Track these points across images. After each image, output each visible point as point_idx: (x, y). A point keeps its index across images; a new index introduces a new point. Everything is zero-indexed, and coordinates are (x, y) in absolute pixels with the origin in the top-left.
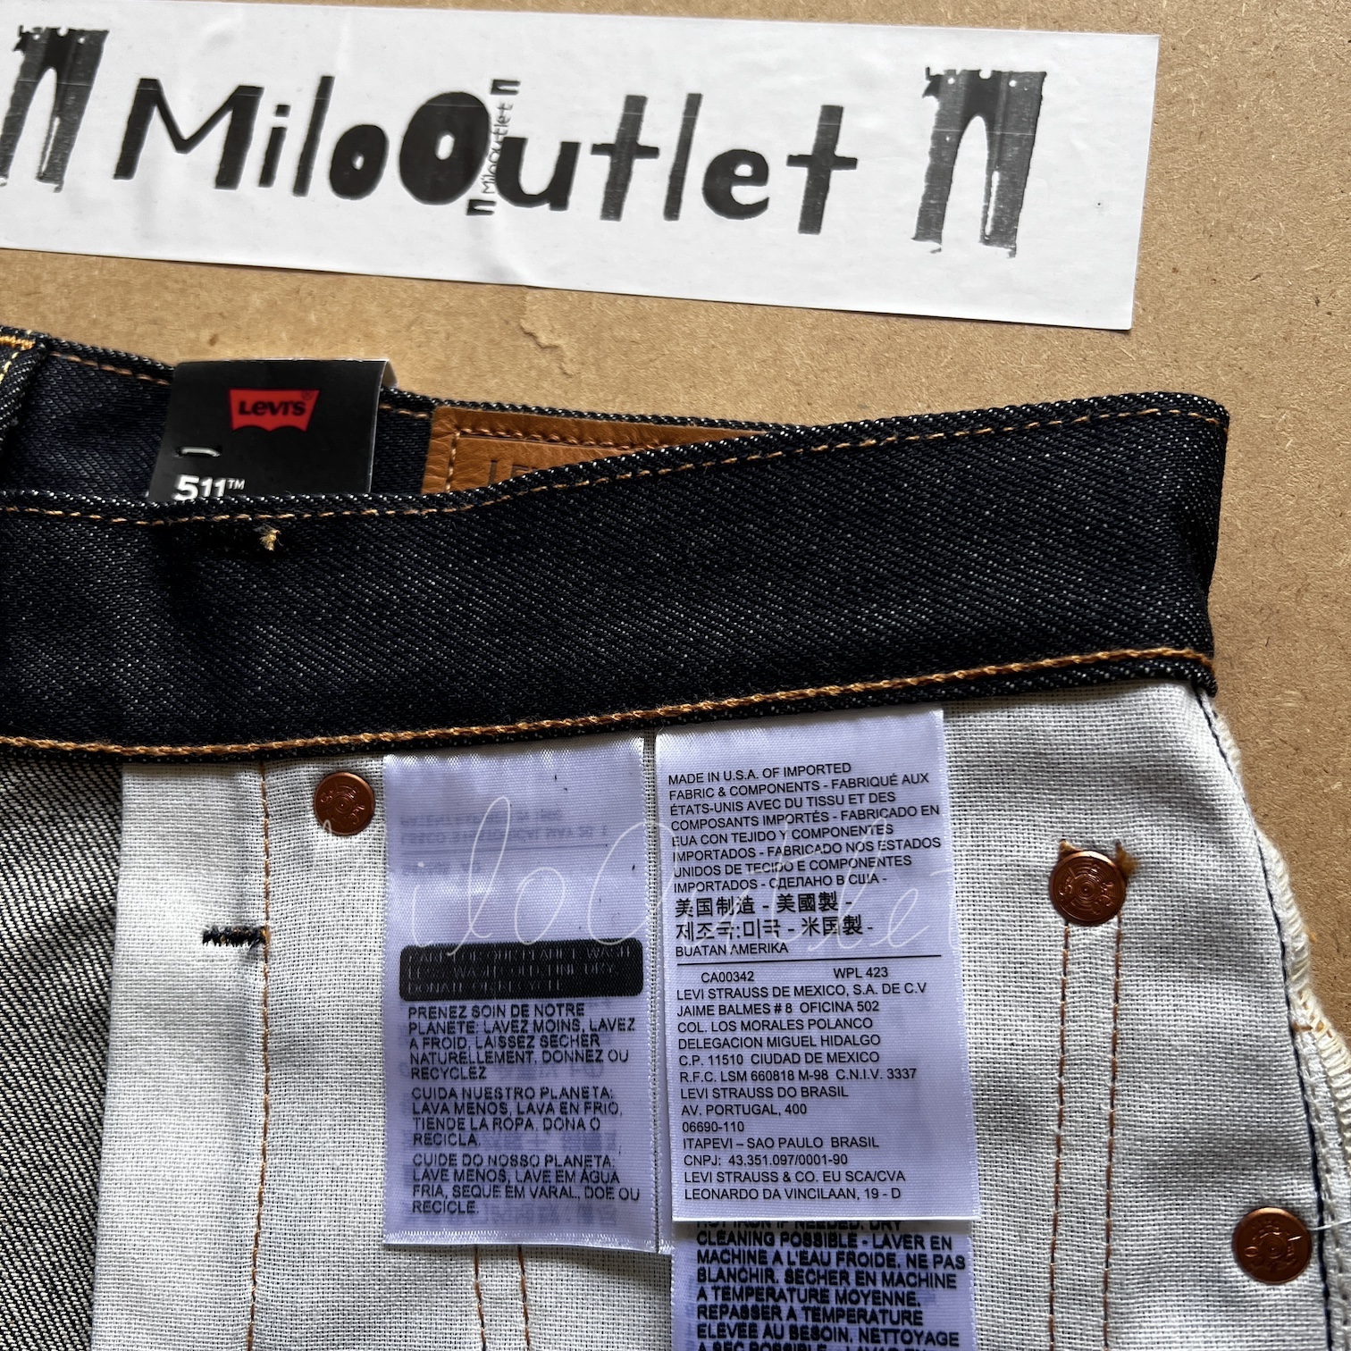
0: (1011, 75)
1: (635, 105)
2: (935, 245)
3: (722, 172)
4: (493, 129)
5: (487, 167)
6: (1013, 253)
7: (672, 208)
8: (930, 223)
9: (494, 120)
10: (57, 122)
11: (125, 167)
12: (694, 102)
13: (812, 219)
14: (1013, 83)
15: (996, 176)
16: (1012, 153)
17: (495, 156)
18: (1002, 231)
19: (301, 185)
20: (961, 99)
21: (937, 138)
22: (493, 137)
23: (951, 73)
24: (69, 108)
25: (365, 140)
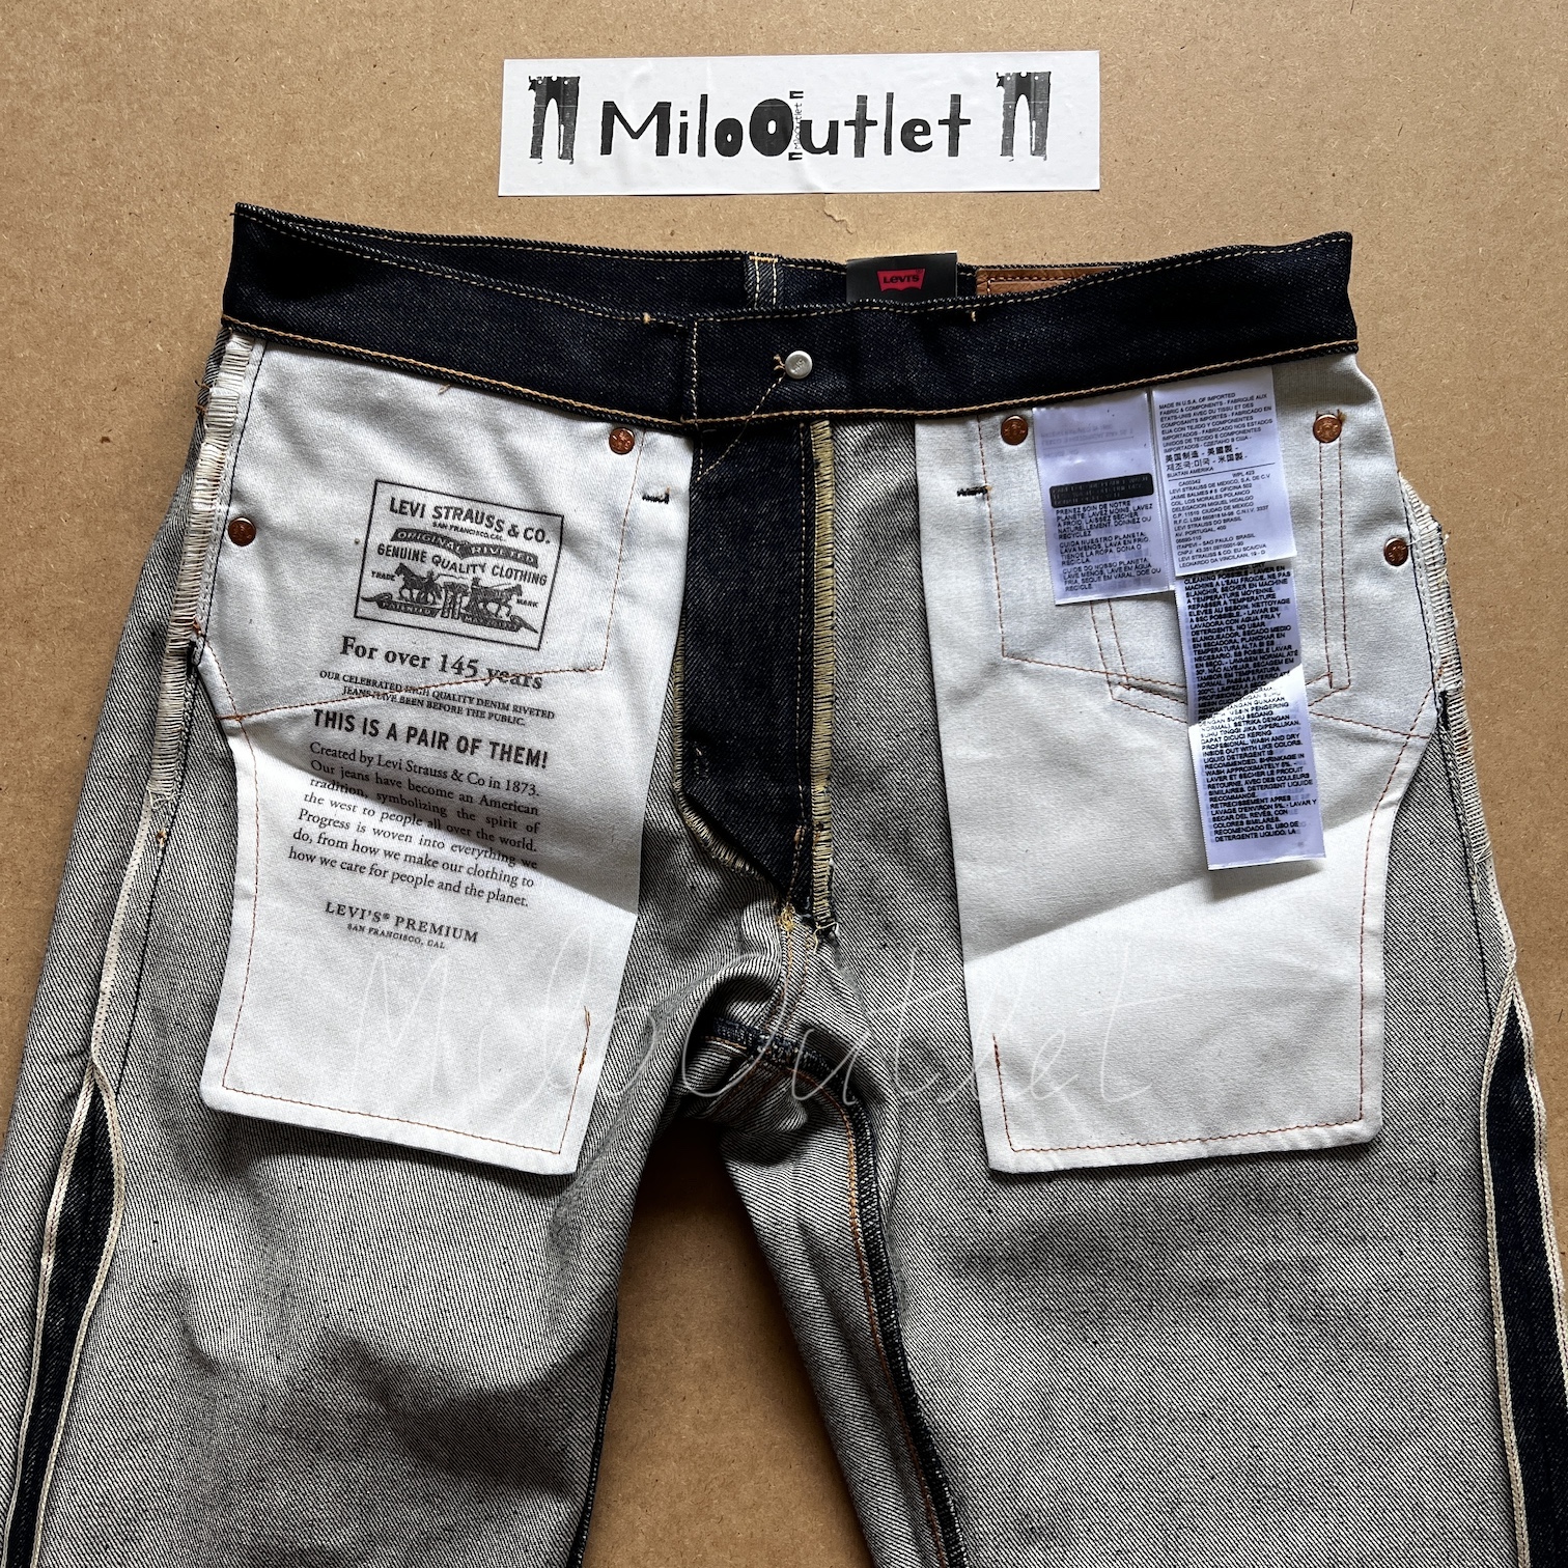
0: (1036, 74)
1: (862, 100)
2: (1011, 158)
3: (909, 129)
4: (794, 117)
5: (795, 136)
6: (1045, 159)
7: (888, 150)
8: (1007, 148)
9: (794, 112)
10: (562, 127)
11: (606, 149)
12: (890, 97)
13: (954, 150)
14: (1037, 78)
15: (1034, 123)
16: (1040, 111)
17: (798, 130)
18: (1039, 149)
19: (702, 152)
20: (1014, 87)
21: (1006, 107)
22: (795, 120)
23: (1008, 75)
24: (568, 118)
25: (729, 127)
